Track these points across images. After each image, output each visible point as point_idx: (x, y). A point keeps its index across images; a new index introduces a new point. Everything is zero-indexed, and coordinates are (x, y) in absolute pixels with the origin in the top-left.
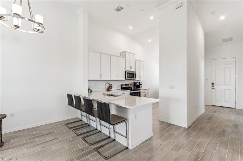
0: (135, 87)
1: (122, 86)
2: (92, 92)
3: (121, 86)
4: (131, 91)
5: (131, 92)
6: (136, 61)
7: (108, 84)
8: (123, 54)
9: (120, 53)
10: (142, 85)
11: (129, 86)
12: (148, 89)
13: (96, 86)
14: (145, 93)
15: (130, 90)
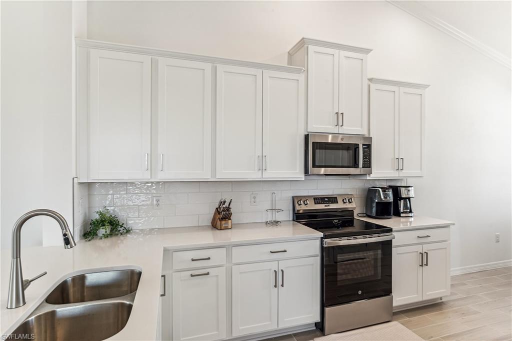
0: (372, 208)
4: (325, 237)
5: (329, 242)
6: (373, 86)
8: (298, 57)
9: (290, 54)
10: (414, 204)
11: (333, 206)
12: (446, 226)
14: (426, 248)
15: (322, 234)
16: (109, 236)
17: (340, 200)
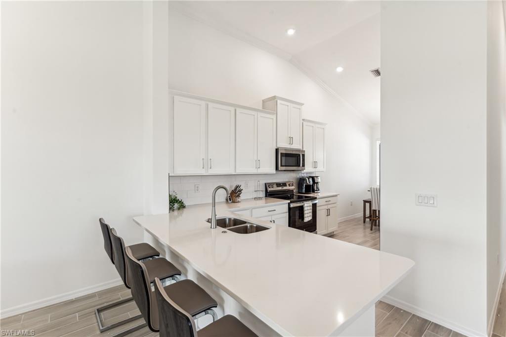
0: (302, 189)
1: (268, 187)
2: (184, 207)
3: (264, 190)
4: (291, 202)
5: (292, 205)
6: (305, 123)
8: (270, 105)
9: (264, 101)
10: (320, 186)
11: (285, 188)
12: (336, 196)
13: (197, 189)
14: (329, 207)
15: (289, 201)
16: (179, 209)
17: (287, 185)
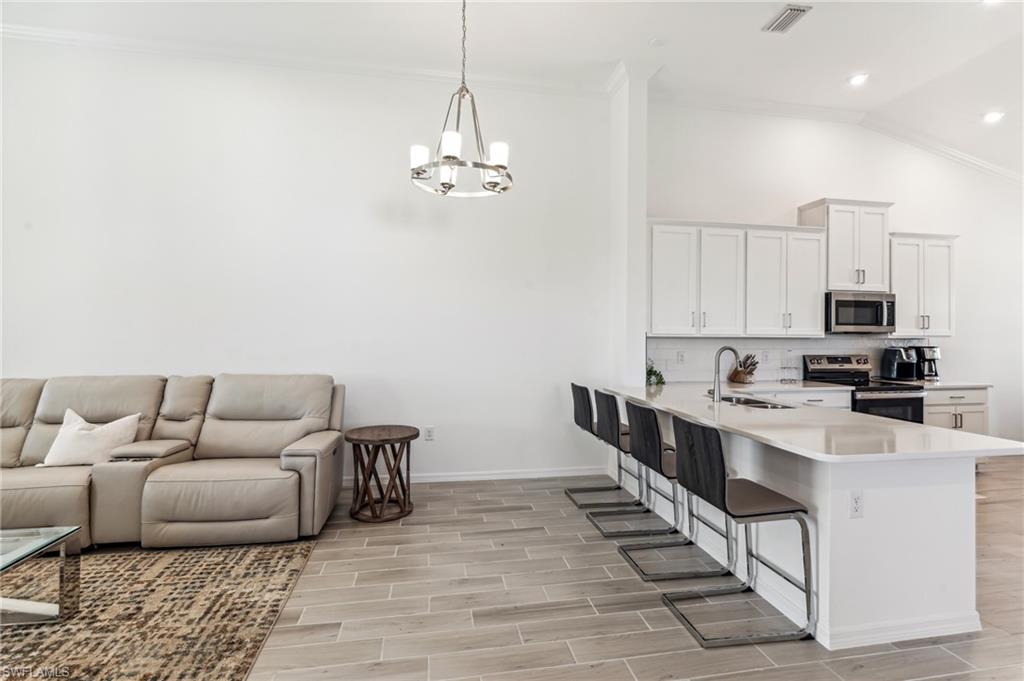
0: (890, 371)
1: (809, 363)
2: (663, 383)
3: (801, 366)
4: (858, 390)
5: (860, 396)
6: (895, 241)
7: (727, 353)
8: (813, 215)
9: (800, 210)
10: (939, 367)
11: (847, 366)
12: (984, 388)
13: (681, 358)
14: (960, 410)
15: (854, 388)
16: (657, 384)
17: (854, 361)
